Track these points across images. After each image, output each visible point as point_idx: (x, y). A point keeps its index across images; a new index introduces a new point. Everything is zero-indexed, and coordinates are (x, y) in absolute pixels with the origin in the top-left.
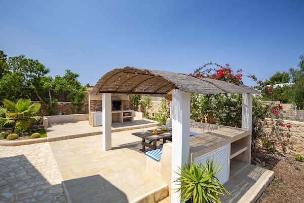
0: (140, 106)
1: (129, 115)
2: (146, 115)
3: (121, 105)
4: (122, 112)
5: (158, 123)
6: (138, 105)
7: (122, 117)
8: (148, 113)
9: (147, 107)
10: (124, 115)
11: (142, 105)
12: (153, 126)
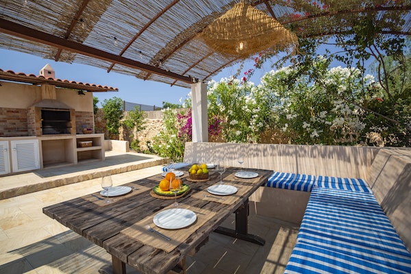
0: (121, 130)
1: (93, 145)
2: (132, 144)
3: (69, 120)
4: (73, 138)
5: (160, 158)
6: (117, 127)
7: (75, 151)
8: (138, 142)
9: (135, 129)
10: (79, 146)
11: (125, 127)
12: (150, 165)
